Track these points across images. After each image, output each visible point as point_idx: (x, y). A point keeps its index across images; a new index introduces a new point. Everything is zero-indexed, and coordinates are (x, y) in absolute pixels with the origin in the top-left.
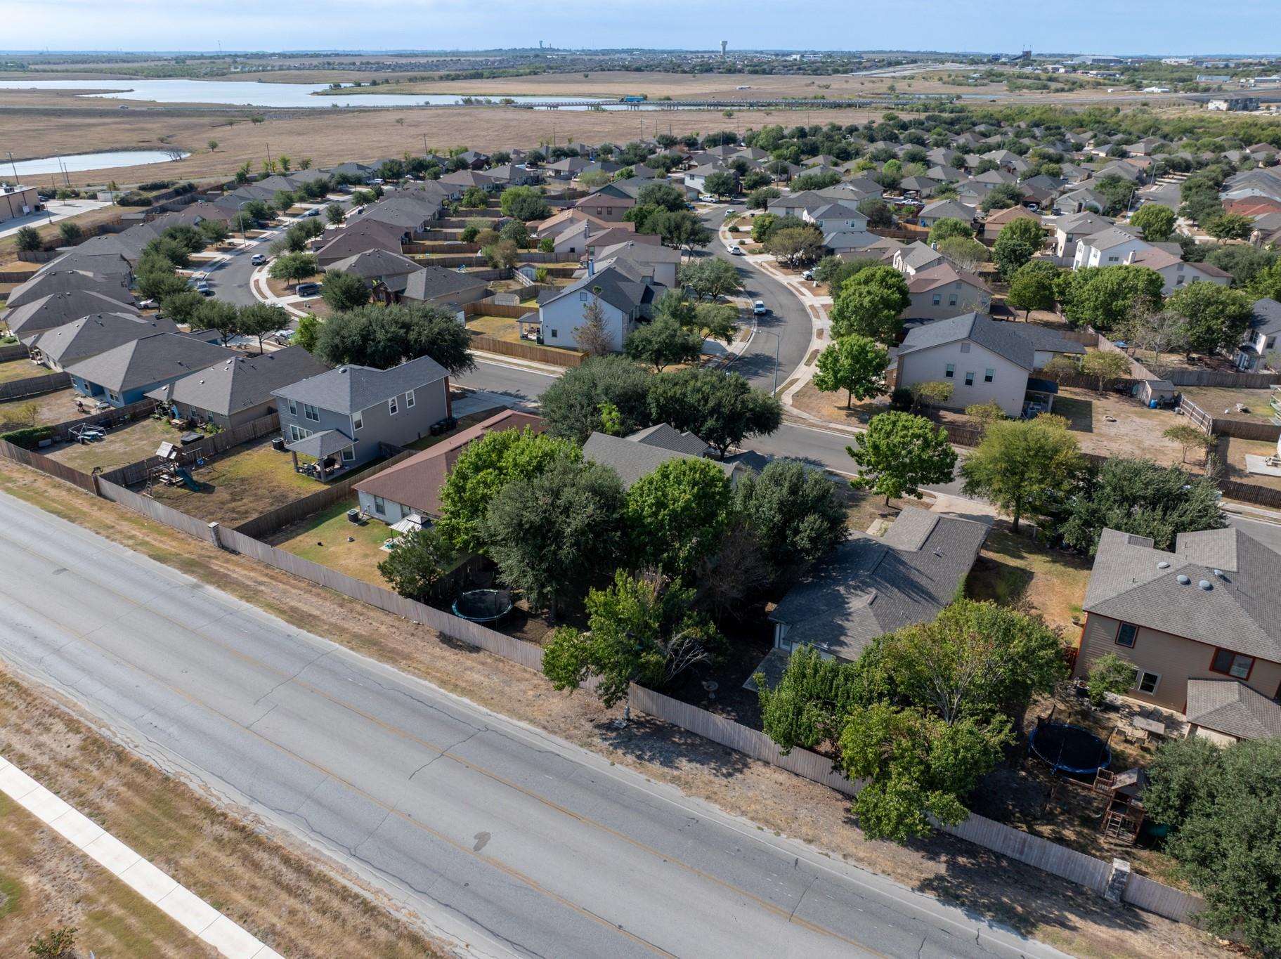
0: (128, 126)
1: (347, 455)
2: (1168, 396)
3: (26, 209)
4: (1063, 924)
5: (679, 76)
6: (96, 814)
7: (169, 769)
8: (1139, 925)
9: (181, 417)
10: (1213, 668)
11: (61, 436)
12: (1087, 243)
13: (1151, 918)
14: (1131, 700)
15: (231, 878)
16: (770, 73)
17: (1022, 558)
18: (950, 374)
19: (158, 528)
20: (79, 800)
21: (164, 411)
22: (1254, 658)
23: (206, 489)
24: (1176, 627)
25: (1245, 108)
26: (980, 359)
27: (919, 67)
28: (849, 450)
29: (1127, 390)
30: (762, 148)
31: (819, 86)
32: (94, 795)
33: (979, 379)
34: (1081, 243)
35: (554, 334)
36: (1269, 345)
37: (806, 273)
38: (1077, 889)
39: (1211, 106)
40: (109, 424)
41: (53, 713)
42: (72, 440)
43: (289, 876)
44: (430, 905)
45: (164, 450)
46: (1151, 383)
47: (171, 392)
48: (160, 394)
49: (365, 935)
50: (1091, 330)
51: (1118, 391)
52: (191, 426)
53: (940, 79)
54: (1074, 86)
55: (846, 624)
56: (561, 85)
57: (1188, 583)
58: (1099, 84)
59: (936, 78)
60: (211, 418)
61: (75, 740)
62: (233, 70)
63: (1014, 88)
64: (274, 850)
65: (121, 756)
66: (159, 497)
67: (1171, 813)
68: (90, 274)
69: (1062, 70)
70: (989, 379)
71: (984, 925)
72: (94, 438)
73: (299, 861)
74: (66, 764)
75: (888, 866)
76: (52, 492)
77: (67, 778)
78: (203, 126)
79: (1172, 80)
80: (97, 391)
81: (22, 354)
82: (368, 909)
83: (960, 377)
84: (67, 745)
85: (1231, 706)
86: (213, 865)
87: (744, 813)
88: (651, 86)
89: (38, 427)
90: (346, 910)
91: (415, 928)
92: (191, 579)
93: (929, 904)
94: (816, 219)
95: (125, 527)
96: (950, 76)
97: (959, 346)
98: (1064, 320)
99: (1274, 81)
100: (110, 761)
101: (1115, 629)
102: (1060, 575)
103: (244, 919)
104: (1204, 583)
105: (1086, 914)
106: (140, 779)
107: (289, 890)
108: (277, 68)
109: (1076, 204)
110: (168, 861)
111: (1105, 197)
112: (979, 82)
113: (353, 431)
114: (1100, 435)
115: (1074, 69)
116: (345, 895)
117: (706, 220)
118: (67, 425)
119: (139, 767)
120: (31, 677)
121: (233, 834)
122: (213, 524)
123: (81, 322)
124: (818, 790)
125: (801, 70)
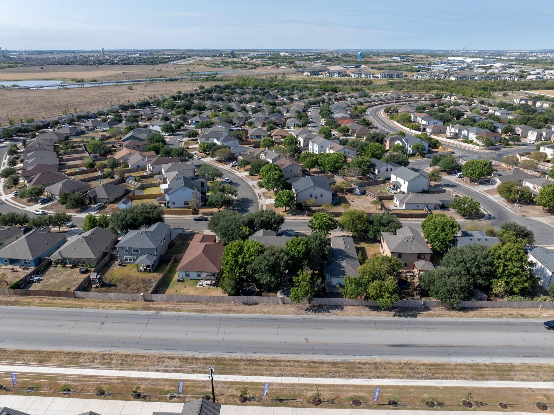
2: (363, 191)
4: (420, 314)
5: (89, 67)
8: (430, 310)
9: (70, 263)
10: (418, 258)
11: (25, 282)
12: (313, 142)
13: (431, 308)
14: (403, 270)
15: (259, 370)
16: (132, 64)
17: (360, 244)
18: (311, 196)
19: (113, 302)
22: (425, 254)
23: (113, 285)
24: (409, 251)
25: (315, 74)
26: (319, 191)
27: (193, 59)
28: (308, 225)
29: (351, 191)
30: (166, 108)
31: (158, 70)
33: (319, 196)
34: (310, 143)
35: (174, 203)
36: (379, 172)
37: (231, 164)
38: (417, 308)
39: (305, 74)
40: (38, 273)
41: (160, 358)
42: (29, 282)
43: (272, 364)
44: (309, 355)
46: (358, 188)
47: (61, 255)
49: (301, 366)
50: (330, 173)
51: (349, 192)
52: (75, 266)
53: (205, 65)
54: (256, 66)
55: (344, 269)
56: (31, 74)
57: (407, 241)
58: (264, 65)
59: (203, 64)
60: (84, 261)
61: (176, 361)
63: (235, 68)
64: (263, 361)
65: (196, 359)
67: (428, 287)
69: (248, 59)
70: (322, 196)
71: (409, 318)
72: (39, 280)
73: (271, 360)
75: (385, 315)
79: (287, 63)
82: (297, 361)
83: (314, 196)
84: (175, 363)
85: (424, 265)
86: (250, 370)
87: (352, 315)
88: (78, 73)
90: (292, 364)
92: (153, 312)
93: (397, 318)
94: (222, 142)
96: (208, 63)
97: (312, 188)
98: (319, 170)
99: (319, 63)
101: (397, 255)
102: (370, 246)
104: (410, 240)
105: (422, 311)
106: (208, 361)
107: (275, 366)
109: (293, 124)
110: (239, 373)
111: (301, 121)
112: (221, 66)
113: (156, 253)
114: (353, 206)
115: (252, 59)
116: (289, 361)
117: (172, 145)
119: (205, 359)
121: (249, 362)
122: (142, 294)
124: (360, 307)
125: (144, 62)
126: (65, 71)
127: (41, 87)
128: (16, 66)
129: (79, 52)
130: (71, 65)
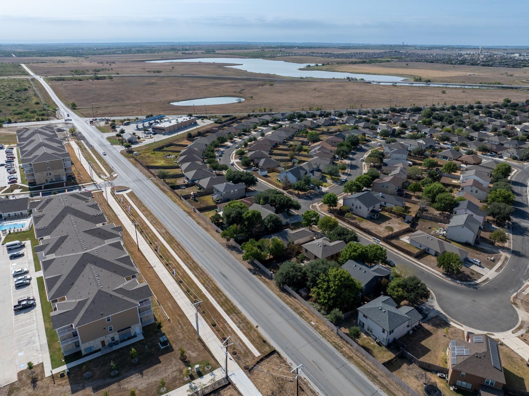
0: (233, 85)
1: (222, 200)
2: (410, 220)
3: (192, 123)
5: (447, 66)
6: (164, 239)
7: (174, 236)
9: (199, 187)
11: (178, 187)
18: (353, 205)
19: (186, 206)
20: (163, 237)
21: (197, 185)
23: (197, 201)
26: (358, 203)
31: (507, 75)
32: (165, 237)
33: (358, 208)
38: (268, 275)
40: (187, 186)
41: (163, 227)
42: (180, 188)
43: (181, 249)
45: (192, 193)
47: (198, 182)
48: (196, 182)
52: (200, 189)
57: (318, 245)
60: (203, 188)
61: (165, 231)
62: (278, 55)
64: (181, 246)
65: (169, 234)
66: (189, 202)
68: (197, 149)
70: (360, 208)
72: (184, 188)
74: (163, 233)
76: (174, 197)
77: (163, 235)
78: (255, 85)
80: (188, 179)
81: (178, 167)
82: (187, 254)
83: (355, 207)
84: (164, 231)
86: (174, 246)
89: (176, 184)
91: (191, 256)
92: (187, 215)
93: (246, 270)
95: (182, 205)
97: (354, 199)
100: (168, 234)
101: (305, 250)
103: (175, 251)
104: (320, 245)
107: (181, 250)
108: (293, 55)
109: (509, 155)
113: (223, 195)
116: (186, 252)
118: (180, 185)
119: (171, 235)
120: (162, 223)
121: (178, 244)
122: (194, 207)
123: (190, 163)
125: (507, 64)
126: (421, 69)
127: (395, 83)
128: (392, 61)
129: (467, 49)
130: (435, 63)
